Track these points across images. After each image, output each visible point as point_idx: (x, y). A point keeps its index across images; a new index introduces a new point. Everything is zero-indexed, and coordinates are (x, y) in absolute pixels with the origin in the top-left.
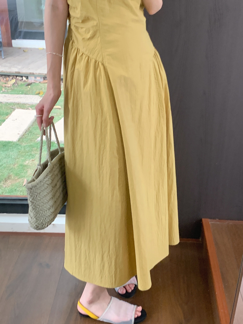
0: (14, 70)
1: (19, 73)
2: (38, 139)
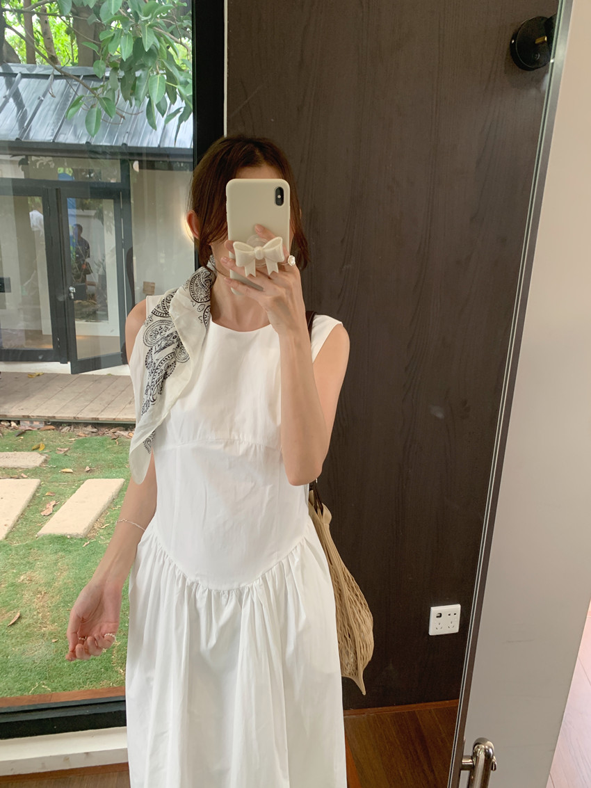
1: (6, 416)
2: (40, 533)
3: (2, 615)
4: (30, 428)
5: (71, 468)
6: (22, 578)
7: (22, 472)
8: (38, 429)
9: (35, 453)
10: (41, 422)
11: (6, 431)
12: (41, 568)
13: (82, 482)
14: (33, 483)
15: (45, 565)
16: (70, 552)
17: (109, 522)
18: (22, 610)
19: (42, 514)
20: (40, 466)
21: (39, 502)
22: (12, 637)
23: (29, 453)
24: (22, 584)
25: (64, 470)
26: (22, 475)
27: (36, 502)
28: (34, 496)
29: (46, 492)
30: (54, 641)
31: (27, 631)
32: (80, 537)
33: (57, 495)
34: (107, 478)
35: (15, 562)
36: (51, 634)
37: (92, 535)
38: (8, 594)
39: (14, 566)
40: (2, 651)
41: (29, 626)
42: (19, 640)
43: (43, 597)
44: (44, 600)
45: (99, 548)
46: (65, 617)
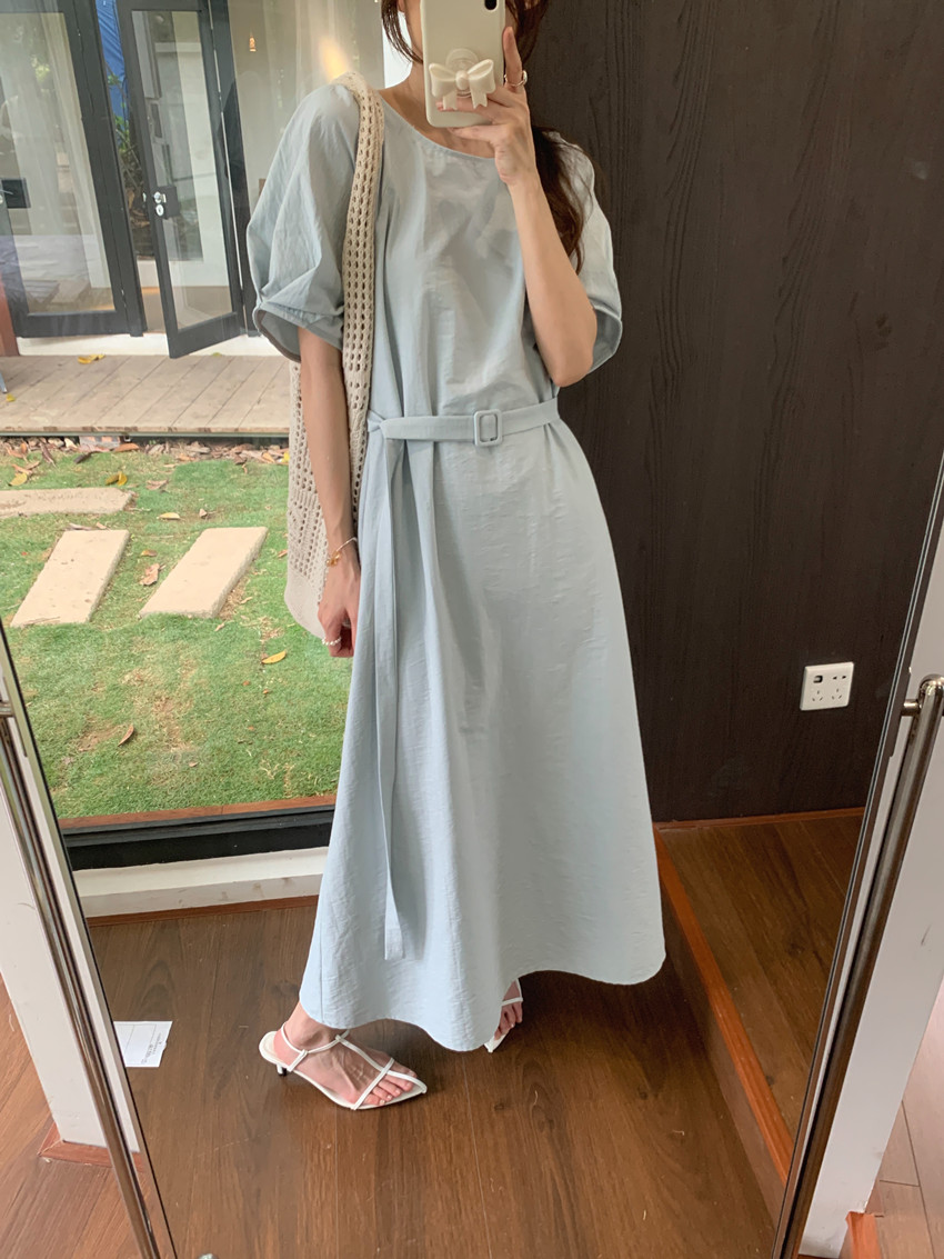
0: (40, 421)
1: (55, 428)
2: (143, 610)
3: (107, 730)
4: (98, 450)
5: (175, 511)
6: (127, 677)
7: (97, 520)
8: (111, 450)
9: (112, 489)
10: (114, 439)
11: (58, 455)
12: (154, 663)
13: (196, 533)
14: (118, 537)
15: (161, 659)
16: (196, 639)
17: (252, 595)
18: (136, 723)
19: (141, 583)
20: (124, 509)
21: (133, 566)
22: (128, 760)
23: (103, 489)
24: (128, 687)
25: (165, 516)
26: (98, 524)
27: (129, 566)
28: (122, 558)
29: (142, 550)
30: (192, 765)
31: (149, 752)
32: (208, 616)
33: (160, 555)
34: (237, 526)
35: (111, 655)
36: (185, 755)
37: (226, 613)
38: (110, 701)
39: (111, 661)
40: (115, 780)
41: (150, 745)
42: (138, 764)
43: (164, 705)
44: (168, 708)
45: (241, 632)
46: (204, 732)
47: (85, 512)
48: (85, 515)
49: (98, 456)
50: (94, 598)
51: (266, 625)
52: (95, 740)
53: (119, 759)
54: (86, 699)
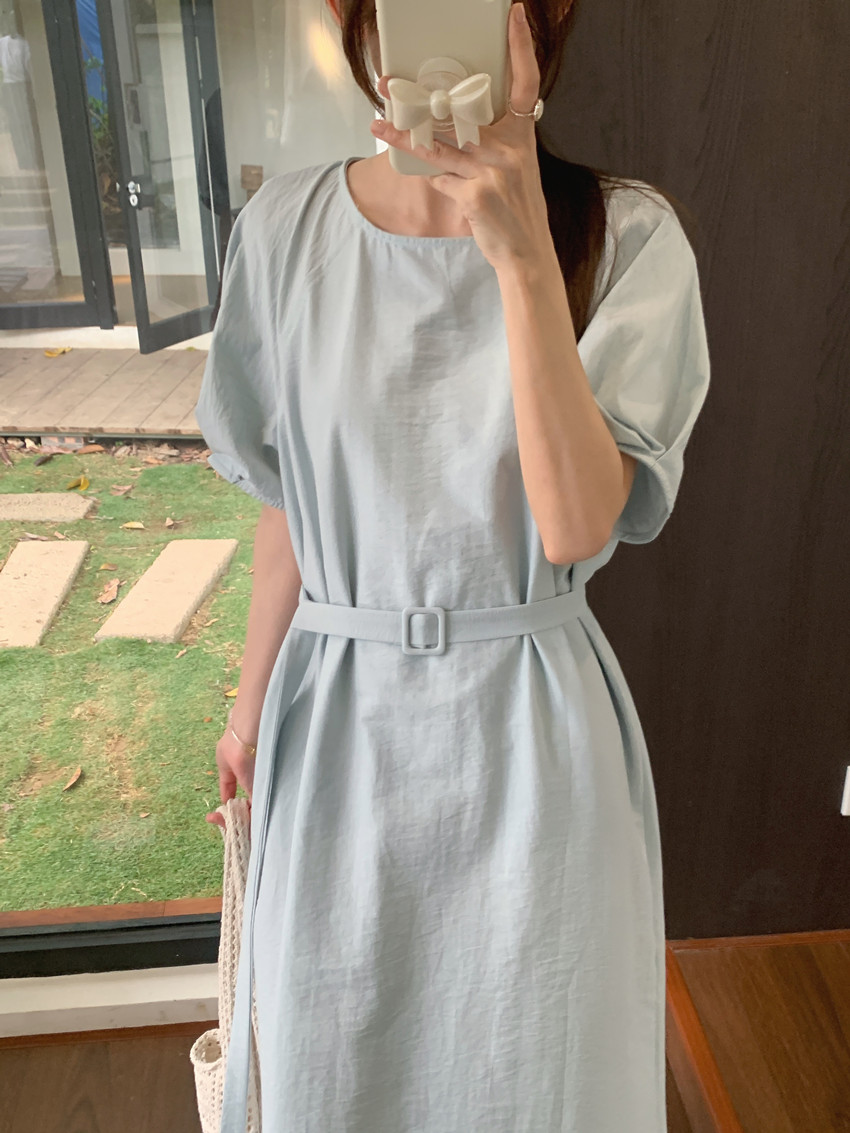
1: (15, 428)
2: (99, 634)
3: (52, 772)
4: (61, 451)
5: (139, 520)
6: (78, 710)
7: (55, 529)
8: (75, 451)
9: (73, 495)
10: (78, 439)
11: (17, 456)
12: (107, 694)
13: (162, 545)
14: (76, 549)
15: (115, 689)
16: (155, 667)
17: (218, 616)
18: (84, 764)
19: (99, 601)
20: (85, 517)
21: (91, 581)
22: (73, 808)
23: (64, 495)
24: (78, 721)
25: (128, 525)
26: (56, 534)
27: (86, 580)
28: (81, 572)
29: (101, 564)
30: (143, 815)
31: (97, 799)
32: (169, 641)
33: (121, 570)
34: (204, 538)
35: (62, 684)
36: (137, 804)
37: (189, 637)
38: (57, 737)
39: (61, 691)
40: (58, 831)
41: (99, 791)
42: (84, 813)
43: (116, 744)
44: (119, 748)
45: (204, 660)
46: (158, 777)
47: (43, 520)
48: (42, 523)
49: (61, 457)
50: (46, 618)
51: (232, 652)
52: (39, 783)
53: (64, 806)
54: (31, 735)
